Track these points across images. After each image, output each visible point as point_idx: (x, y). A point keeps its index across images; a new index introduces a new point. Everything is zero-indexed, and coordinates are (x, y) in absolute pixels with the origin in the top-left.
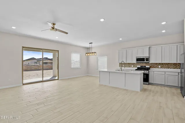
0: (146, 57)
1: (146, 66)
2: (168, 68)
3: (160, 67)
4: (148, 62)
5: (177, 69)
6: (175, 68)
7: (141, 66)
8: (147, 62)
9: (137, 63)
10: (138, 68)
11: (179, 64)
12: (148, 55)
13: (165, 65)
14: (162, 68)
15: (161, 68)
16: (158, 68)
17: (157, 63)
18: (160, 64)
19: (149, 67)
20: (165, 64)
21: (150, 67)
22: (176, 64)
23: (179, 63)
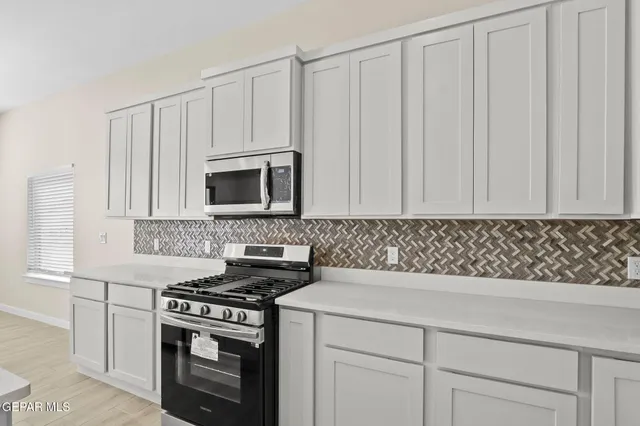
2: (464, 271)
3: (393, 255)
5: (544, 278)
6: (519, 275)
7: (248, 251)
9: (218, 217)
10: (229, 263)
11: (556, 233)
13: (440, 239)
14: (410, 265)
15: (406, 265)
16: (385, 267)
17: (372, 222)
20: (434, 225)
21: (324, 257)
22: (532, 225)
23: (553, 223)
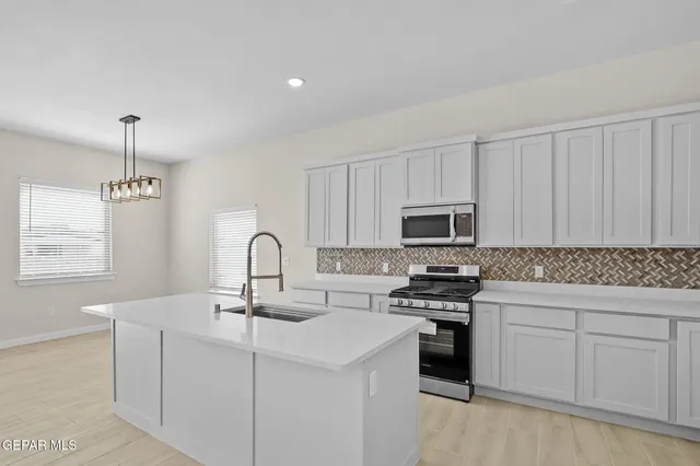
0: (460, 210)
1: (455, 270)
2: (593, 281)
3: (539, 271)
4: (470, 240)
5: (650, 285)
6: (632, 283)
7: (429, 269)
8: (461, 240)
9: (406, 246)
10: (411, 279)
11: (658, 256)
12: (469, 198)
13: (575, 260)
15: (550, 277)
16: (533, 279)
17: (523, 250)
18: (539, 251)
19: (475, 271)
20: (570, 251)
21: (484, 273)
22: (642, 251)
23: (656, 250)
